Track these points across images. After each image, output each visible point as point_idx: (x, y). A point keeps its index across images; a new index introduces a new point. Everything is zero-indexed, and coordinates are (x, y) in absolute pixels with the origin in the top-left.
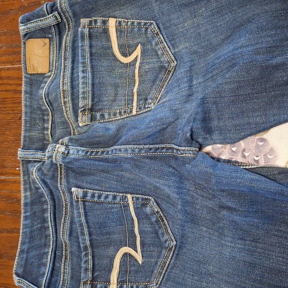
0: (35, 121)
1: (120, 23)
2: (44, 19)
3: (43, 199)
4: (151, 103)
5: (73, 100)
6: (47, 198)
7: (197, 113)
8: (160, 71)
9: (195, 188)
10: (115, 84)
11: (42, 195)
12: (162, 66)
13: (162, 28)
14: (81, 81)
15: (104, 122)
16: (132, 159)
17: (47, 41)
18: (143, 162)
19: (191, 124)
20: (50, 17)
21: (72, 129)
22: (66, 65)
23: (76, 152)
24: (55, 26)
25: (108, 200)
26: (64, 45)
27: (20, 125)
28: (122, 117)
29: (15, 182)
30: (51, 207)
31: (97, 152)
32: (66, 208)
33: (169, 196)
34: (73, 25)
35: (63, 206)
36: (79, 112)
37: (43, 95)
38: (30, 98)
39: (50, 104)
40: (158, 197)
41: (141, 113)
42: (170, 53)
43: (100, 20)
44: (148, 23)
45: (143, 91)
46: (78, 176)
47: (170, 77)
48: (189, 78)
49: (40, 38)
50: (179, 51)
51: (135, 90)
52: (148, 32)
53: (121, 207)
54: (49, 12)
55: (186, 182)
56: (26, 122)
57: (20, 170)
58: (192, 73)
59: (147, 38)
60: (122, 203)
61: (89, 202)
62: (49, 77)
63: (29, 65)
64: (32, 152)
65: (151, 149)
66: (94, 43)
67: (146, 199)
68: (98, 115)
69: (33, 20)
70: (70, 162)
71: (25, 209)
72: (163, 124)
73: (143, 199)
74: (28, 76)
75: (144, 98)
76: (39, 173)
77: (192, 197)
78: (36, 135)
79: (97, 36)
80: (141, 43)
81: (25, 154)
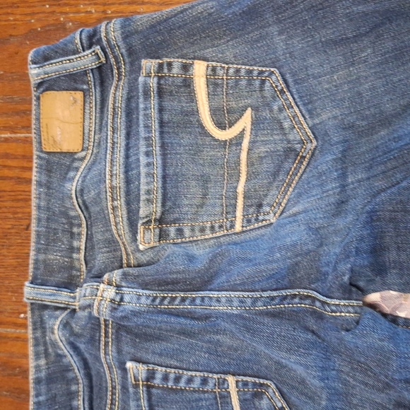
0: (55, 234)
1: (214, 69)
2: (76, 58)
3: (70, 375)
4: (268, 213)
5: (128, 203)
6: (78, 373)
7: (362, 239)
8: (287, 157)
9: (352, 368)
10: (202, 176)
11: (68, 368)
12: (290, 148)
13: (290, 80)
14: (143, 170)
15: (182, 242)
16: (240, 316)
17: (79, 95)
18: (260, 323)
19: (352, 259)
20: (87, 55)
21: (124, 253)
22: (115, 140)
23: (135, 299)
24: (94, 71)
25: (192, 386)
26: (111, 106)
27: (28, 238)
28: (215, 235)
29: (17, 339)
30: (85, 388)
31: (173, 299)
32: (113, 394)
33: (303, 382)
34: (128, 69)
35: (107, 388)
36: (139, 225)
37: (73, 192)
38: (46, 194)
39: (85, 207)
40: (284, 383)
41: (250, 230)
42: (305, 126)
43: (177, 63)
44: (266, 71)
45: (255, 191)
46: (137, 340)
47: (303, 167)
48: (340, 172)
49: (67, 90)
50: (320, 123)
51: (241, 189)
52: (266, 88)
53: (216, 398)
54: (85, 45)
55: (335, 358)
56: (38, 235)
57: (26, 318)
58: (345, 163)
59: (263, 97)
60: (217, 390)
61: (158, 388)
62: (82, 159)
63: (46, 137)
64: (50, 290)
65: (273, 298)
66: (166, 104)
67: (261, 385)
68: (172, 230)
69: (55, 58)
70: (125, 317)
71: (35, 389)
72: (297, 256)
73: (255, 384)
74: (43, 155)
75: (256, 204)
76: (65, 332)
77: (345, 383)
78: (56, 259)
79: (171, 92)
80: (251, 107)
81: (37, 294)
